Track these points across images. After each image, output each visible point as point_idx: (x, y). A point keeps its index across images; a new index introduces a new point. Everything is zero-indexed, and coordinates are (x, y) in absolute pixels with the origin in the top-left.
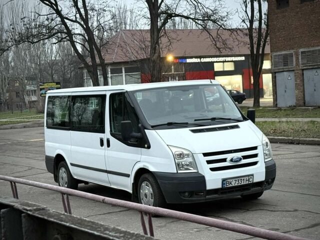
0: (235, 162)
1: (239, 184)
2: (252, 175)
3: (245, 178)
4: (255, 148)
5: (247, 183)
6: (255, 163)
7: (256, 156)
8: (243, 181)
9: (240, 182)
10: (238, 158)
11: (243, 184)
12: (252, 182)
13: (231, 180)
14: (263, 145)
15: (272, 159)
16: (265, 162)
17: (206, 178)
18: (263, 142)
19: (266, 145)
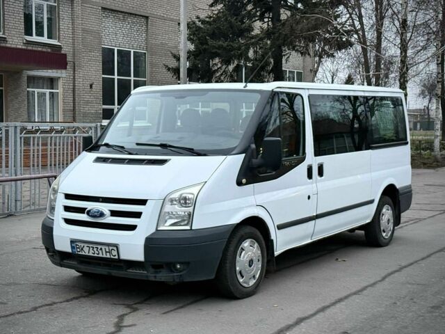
1: (96, 255)
2: (116, 246)
3: (103, 247)
4: (143, 202)
5: (108, 256)
6: (132, 228)
7: (138, 215)
8: (100, 252)
9: (96, 252)
10: (98, 212)
11: (101, 255)
12: (116, 257)
13: (82, 245)
14: (172, 201)
15: (191, 229)
16: (157, 230)
17: (55, 233)
18: (172, 196)
19: (184, 201)
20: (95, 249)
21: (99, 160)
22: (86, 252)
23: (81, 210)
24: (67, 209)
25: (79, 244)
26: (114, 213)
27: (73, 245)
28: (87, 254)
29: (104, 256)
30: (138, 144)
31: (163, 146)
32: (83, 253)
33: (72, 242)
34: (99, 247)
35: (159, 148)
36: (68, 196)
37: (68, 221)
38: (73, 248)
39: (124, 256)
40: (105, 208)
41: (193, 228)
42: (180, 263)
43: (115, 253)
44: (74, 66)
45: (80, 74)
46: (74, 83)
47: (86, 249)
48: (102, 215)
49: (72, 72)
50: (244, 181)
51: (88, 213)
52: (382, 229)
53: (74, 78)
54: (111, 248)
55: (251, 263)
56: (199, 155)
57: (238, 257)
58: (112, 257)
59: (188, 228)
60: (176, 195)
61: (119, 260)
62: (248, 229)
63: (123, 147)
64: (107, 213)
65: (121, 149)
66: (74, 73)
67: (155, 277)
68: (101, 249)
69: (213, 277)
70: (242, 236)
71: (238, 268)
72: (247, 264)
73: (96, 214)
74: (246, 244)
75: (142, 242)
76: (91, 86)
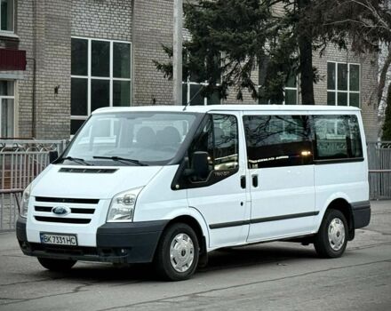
1: (60, 244)
2: (75, 235)
3: (65, 237)
4: (96, 201)
5: (69, 244)
6: (87, 221)
7: (92, 211)
8: (63, 241)
9: (60, 241)
11: (63, 244)
12: (76, 244)
13: (49, 236)
14: (118, 200)
15: (132, 222)
16: (106, 223)
17: (27, 228)
18: (119, 196)
19: (127, 201)
20: (59, 239)
21: (63, 170)
22: (53, 241)
23: (48, 209)
24: (37, 209)
25: (47, 236)
26: (74, 211)
27: (42, 237)
28: (53, 243)
29: (66, 244)
30: (95, 157)
31: (115, 159)
32: (50, 243)
33: (41, 234)
34: (62, 237)
35: (111, 160)
36: (38, 199)
37: (38, 218)
38: (41, 239)
39: (82, 243)
40: (68, 206)
41: (134, 221)
42: (124, 248)
43: (74, 241)
44: (35, 65)
45: (41, 74)
46: (34, 87)
47: (52, 239)
48: (64, 212)
49: (31, 73)
50: (177, 186)
51: (54, 211)
52: (330, 240)
53: (34, 80)
54: (71, 237)
55: (183, 253)
56: (142, 165)
57: (172, 247)
58: (72, 244)
59: (130, 221)
60: (122, 196)
61: (78, 247)
62: (182, 226)
63: (82, 160)
64: (69, 210)
65: (81, 161)
66: (34, 74)
68: (63, 239)
69: (151, 261)
70: (176, 231)
71: (171, 256)
72: (180, 254)
73: (60, 211)
74: (180, 237)
75: (95, 232)
76: (56, 90)
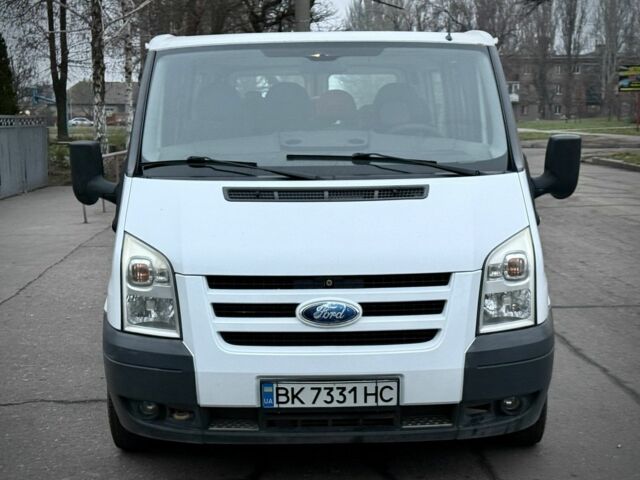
0: (322, 320)
2: (396, 379)
3: (360, 387)
4: (442, 279)
5: (371, 402)
6: (425, 335)
7: (436, 307)
8: (350, 397)
9: (339, 398)
10: (338, 310)
11: (349, 403)
12: (393, 403)
13: (297, 388)
14: (490, 270)
15: (536, 324)
16: (478, 334)
20: (336, 393)
21: (233, 195)
22: (307, 399)
23: (287, 310)
24: (221, 310)
25: (289, 387)
26: (371, 309)
27: (267, 390)
28: (308, 404)
29: (361, 403)
30: (290, 157)
31: (362, 159)
32: (297, 404)
33: (265, 382)
34: (349, 386)
35: (349, 163)
36: (215, 282)
37: (231, 338)
39: (411, 398)
41: (539, 322)
43: (390, 394)
47: (307, 395)
54: (381, 386)
58: (381, 403)
59: (531, 322)
60: (497, 259)
67: (475, 431)
68: (354, 389)
73: (333, 314)
75: (458, 365)
